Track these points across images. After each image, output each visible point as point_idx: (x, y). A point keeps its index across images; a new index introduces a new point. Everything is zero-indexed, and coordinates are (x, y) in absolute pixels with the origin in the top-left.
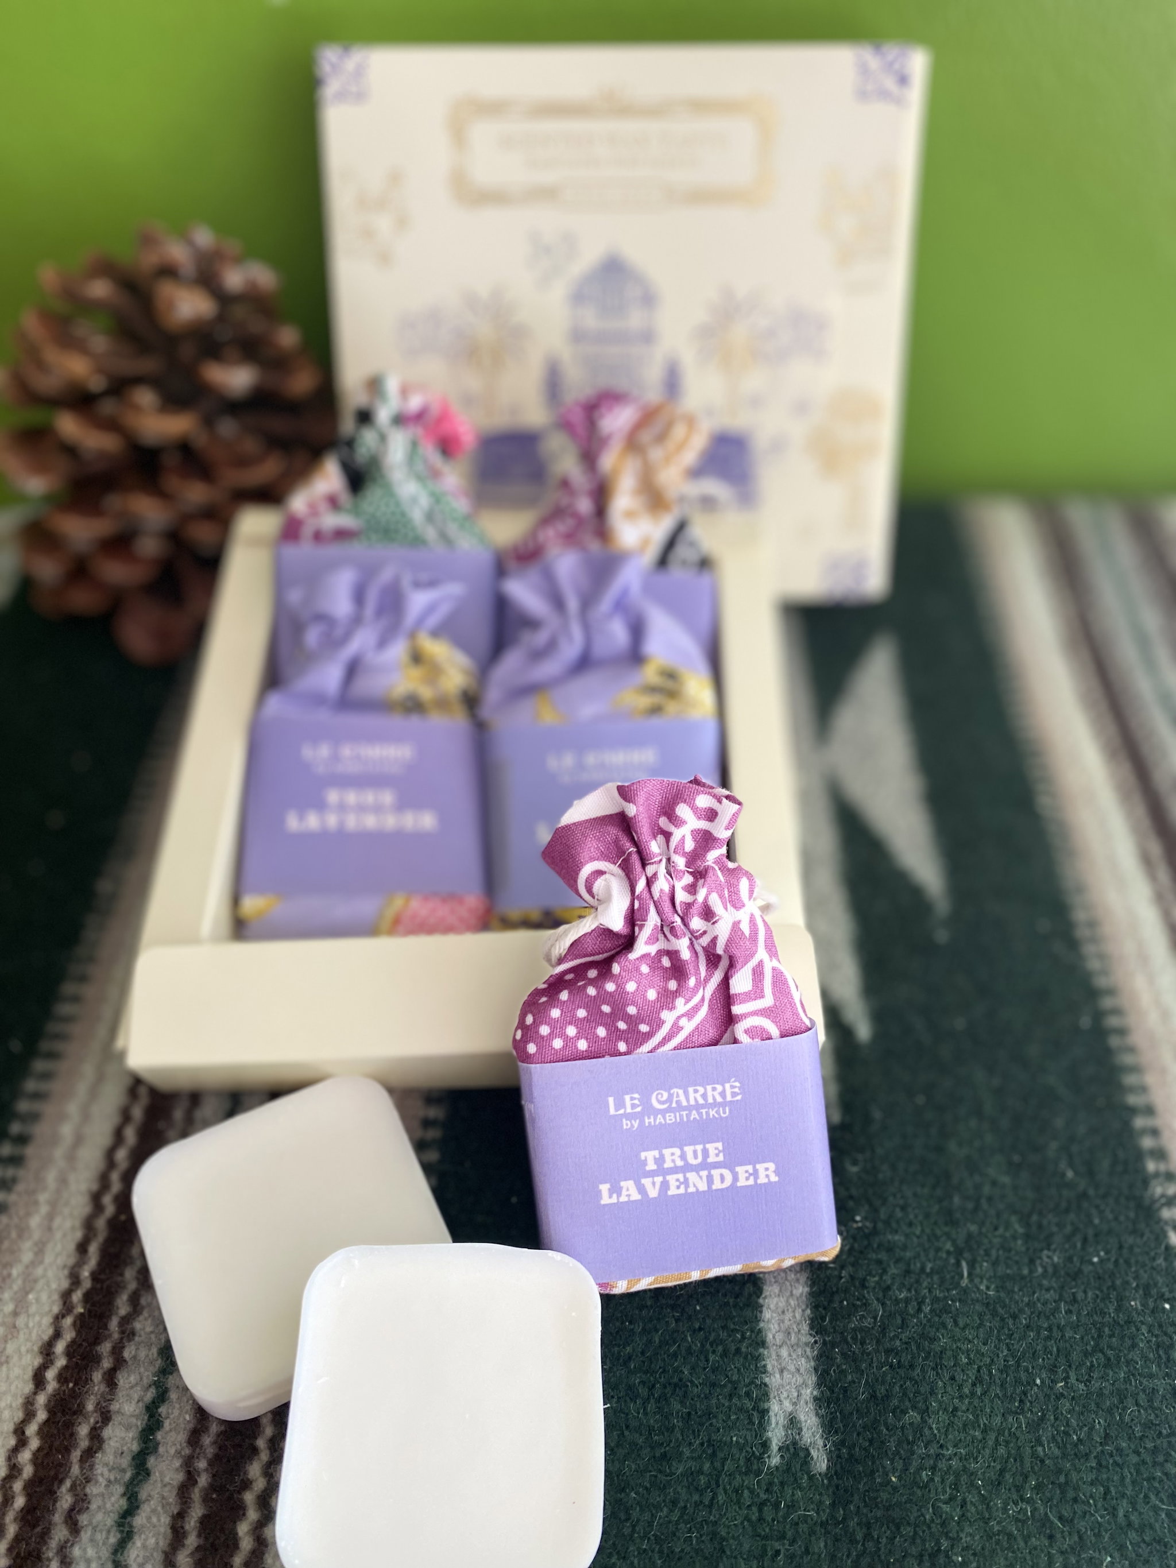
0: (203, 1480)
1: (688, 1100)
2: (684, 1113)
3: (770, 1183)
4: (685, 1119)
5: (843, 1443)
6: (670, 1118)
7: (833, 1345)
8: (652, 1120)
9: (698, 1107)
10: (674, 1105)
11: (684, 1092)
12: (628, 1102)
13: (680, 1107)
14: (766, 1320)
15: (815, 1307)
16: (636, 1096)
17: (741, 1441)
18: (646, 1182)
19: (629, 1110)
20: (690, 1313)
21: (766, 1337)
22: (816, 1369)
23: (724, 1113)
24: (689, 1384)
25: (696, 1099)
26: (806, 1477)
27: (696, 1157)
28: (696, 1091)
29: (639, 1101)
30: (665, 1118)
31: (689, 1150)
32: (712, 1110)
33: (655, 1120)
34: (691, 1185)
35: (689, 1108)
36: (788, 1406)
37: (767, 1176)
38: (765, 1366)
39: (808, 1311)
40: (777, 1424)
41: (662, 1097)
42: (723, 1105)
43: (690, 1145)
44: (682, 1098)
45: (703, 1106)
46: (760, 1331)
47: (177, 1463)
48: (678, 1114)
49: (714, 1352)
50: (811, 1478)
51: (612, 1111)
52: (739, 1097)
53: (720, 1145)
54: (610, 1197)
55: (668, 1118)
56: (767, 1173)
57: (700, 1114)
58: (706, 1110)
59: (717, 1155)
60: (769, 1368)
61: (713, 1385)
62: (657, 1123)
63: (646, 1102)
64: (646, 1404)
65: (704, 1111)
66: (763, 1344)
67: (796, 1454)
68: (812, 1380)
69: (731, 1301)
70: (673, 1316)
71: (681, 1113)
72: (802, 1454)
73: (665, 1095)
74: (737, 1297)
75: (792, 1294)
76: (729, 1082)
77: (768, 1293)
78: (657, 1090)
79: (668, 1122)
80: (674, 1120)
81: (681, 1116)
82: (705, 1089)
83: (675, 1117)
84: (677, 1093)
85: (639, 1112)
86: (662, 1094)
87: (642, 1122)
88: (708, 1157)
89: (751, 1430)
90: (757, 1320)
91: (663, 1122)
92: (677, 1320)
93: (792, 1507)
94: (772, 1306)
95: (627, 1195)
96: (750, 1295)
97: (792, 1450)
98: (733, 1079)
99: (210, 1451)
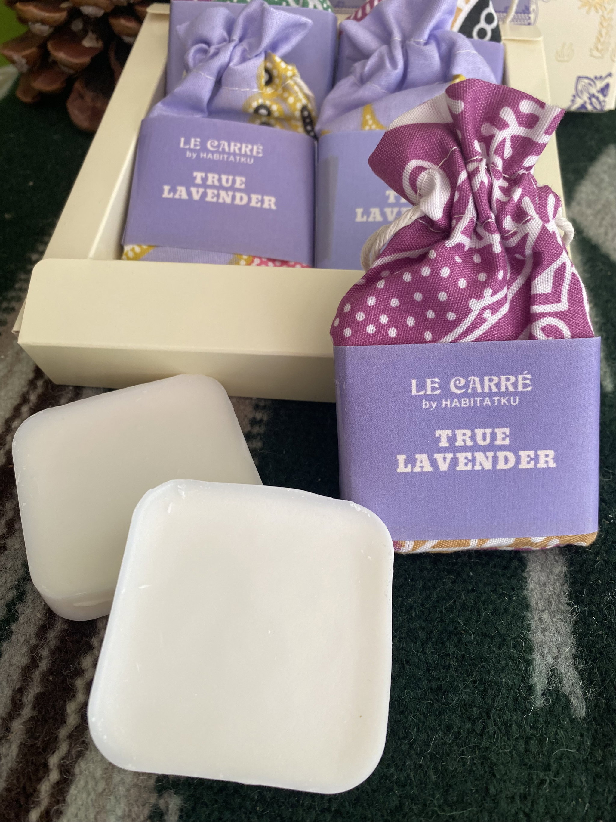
0: (44, 665)
1: (483, 387)
2: (478, 399)
3: (548, 468)
4: (478, 405)
5: (600, 694)
6: (465, 403)
7: (590, 614)
8: (449, 403)
9: (491, 394)
10: (470, 391)
11: (480, 380)
12: (429, 385)
13: (475, 393)
14: (530, 589)
15: (573, 584)
16: (437, 380)
17: (510, 683)
18: (439, 457)
19: (429, 392)
20: (464, 578)
21: (530, 602)
22: (575, 632)
23: (515, 401)
24: (463, 632)
25: (490, 387)
26: (568, 720)
27: (484, 439)
28: (491, 380)
29: (439, 385)
30: (460, 402)
31: (479, 432)
32: (504, 398)
33: (451, 403)
34: (478, 463)
35: (483, 395)
36: (550, 660)
37: (546, 462)
38: (529, 625)
39: (566, 587)
40: (540, 673)
41: (460, 383)
42: (515, 394)
43: (480, 428)
44: (478, 386)
45: (495, 394)
46: (525, 598)
47: (24, 650)
48: (472, 399)
49: (485, 609)
50: (572, 721)
51: (414, 392)
52: (529, 389)
53: (507, 431)
54: (406, 467)
55: (463, 402)
56: (547, 459)
57: (493, 401)
58: (498, 398)
59: (504, 439)
60: (533, 627)
61: (485, 635)
62: (453, 406)
63: (444, 386)
64: (425, 645)
65: (496, 399)
66: (527, 607)
67: (558, 699)
68: (571, 640)
69: (500, 572)
70: (449, 579)
71: (476, 399)
72: (564, 700)
73: (463, 382)
74: (505, 568)
75: (552, 572)
76: (522, 374)
77: (531, 569)
78: (456, 376)
79: (463, 405)
80: (468, 404)
81: (475, 402)
82: (500, 379)
83: (470, 402)
84: (474, 380)
85: (437, 395)
86: (460, 380)
87: (439, 404)
88: (496, 440)
89: (518, 675)
90: (522, 588)
91: (459, 406)
92: (453, 582)
93: (555, 743)
94: (535, 579)
95: (420, 467)
96: (516, 568)
97: (554, 696)
98: (526, 372)
99: (53, 644)
